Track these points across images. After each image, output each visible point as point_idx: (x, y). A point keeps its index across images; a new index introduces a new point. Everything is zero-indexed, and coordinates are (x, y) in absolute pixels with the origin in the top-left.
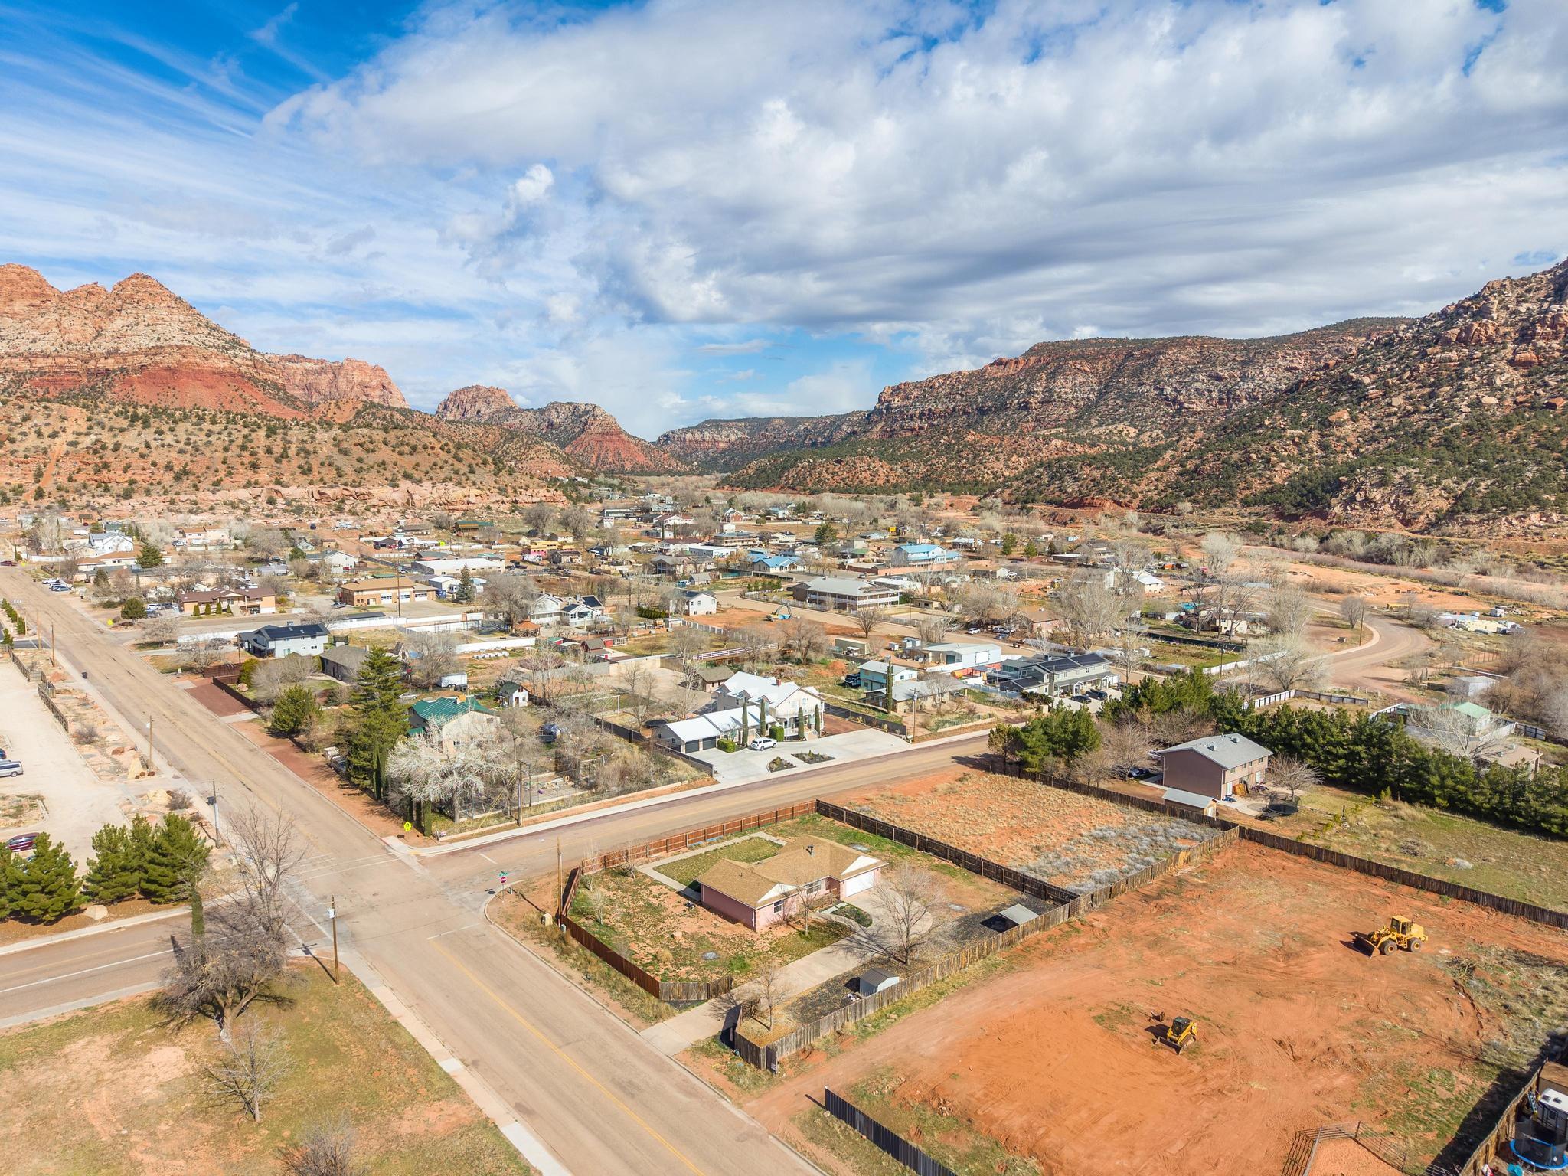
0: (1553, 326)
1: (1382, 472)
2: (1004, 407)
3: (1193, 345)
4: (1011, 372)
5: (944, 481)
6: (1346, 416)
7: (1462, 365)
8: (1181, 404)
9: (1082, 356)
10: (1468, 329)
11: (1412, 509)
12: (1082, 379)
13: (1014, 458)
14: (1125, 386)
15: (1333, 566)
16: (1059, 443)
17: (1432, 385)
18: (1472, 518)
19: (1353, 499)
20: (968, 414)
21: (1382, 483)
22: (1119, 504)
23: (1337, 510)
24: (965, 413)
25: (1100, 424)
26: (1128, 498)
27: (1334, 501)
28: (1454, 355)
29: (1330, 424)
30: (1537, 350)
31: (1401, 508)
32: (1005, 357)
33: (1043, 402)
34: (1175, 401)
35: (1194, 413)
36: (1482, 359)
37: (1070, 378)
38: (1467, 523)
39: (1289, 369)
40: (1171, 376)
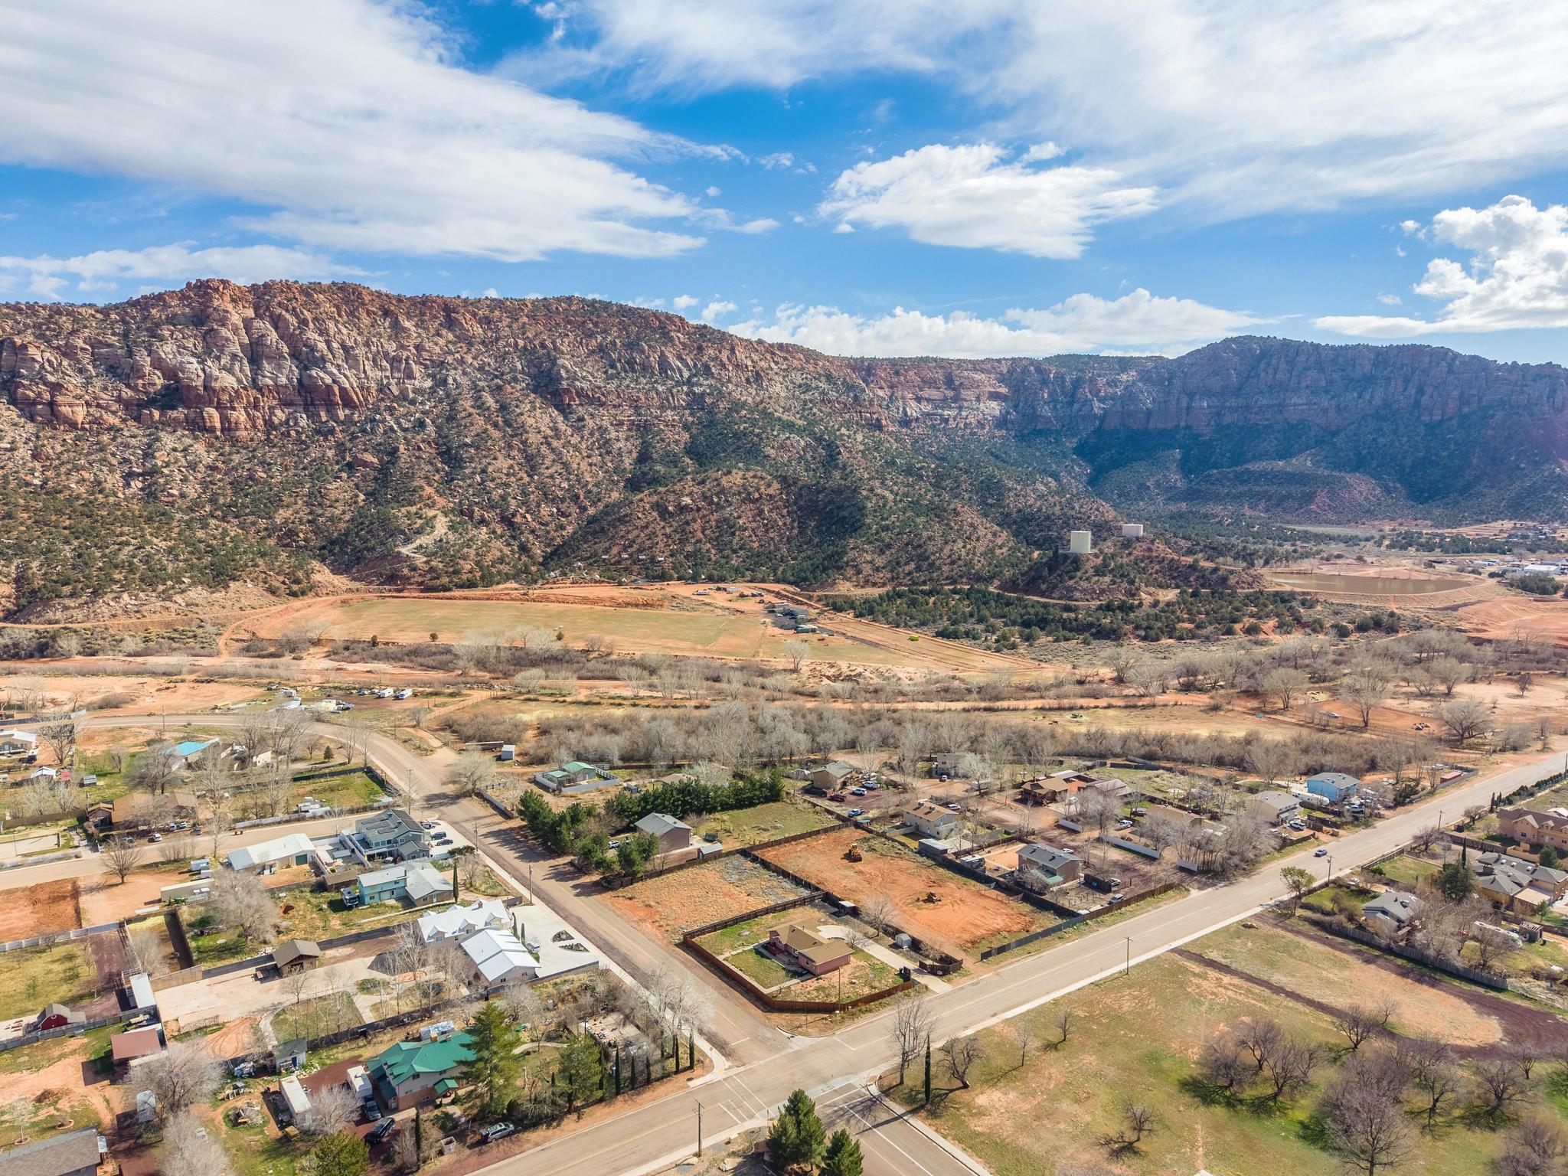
18: (68, 603)
38: (66, 608)
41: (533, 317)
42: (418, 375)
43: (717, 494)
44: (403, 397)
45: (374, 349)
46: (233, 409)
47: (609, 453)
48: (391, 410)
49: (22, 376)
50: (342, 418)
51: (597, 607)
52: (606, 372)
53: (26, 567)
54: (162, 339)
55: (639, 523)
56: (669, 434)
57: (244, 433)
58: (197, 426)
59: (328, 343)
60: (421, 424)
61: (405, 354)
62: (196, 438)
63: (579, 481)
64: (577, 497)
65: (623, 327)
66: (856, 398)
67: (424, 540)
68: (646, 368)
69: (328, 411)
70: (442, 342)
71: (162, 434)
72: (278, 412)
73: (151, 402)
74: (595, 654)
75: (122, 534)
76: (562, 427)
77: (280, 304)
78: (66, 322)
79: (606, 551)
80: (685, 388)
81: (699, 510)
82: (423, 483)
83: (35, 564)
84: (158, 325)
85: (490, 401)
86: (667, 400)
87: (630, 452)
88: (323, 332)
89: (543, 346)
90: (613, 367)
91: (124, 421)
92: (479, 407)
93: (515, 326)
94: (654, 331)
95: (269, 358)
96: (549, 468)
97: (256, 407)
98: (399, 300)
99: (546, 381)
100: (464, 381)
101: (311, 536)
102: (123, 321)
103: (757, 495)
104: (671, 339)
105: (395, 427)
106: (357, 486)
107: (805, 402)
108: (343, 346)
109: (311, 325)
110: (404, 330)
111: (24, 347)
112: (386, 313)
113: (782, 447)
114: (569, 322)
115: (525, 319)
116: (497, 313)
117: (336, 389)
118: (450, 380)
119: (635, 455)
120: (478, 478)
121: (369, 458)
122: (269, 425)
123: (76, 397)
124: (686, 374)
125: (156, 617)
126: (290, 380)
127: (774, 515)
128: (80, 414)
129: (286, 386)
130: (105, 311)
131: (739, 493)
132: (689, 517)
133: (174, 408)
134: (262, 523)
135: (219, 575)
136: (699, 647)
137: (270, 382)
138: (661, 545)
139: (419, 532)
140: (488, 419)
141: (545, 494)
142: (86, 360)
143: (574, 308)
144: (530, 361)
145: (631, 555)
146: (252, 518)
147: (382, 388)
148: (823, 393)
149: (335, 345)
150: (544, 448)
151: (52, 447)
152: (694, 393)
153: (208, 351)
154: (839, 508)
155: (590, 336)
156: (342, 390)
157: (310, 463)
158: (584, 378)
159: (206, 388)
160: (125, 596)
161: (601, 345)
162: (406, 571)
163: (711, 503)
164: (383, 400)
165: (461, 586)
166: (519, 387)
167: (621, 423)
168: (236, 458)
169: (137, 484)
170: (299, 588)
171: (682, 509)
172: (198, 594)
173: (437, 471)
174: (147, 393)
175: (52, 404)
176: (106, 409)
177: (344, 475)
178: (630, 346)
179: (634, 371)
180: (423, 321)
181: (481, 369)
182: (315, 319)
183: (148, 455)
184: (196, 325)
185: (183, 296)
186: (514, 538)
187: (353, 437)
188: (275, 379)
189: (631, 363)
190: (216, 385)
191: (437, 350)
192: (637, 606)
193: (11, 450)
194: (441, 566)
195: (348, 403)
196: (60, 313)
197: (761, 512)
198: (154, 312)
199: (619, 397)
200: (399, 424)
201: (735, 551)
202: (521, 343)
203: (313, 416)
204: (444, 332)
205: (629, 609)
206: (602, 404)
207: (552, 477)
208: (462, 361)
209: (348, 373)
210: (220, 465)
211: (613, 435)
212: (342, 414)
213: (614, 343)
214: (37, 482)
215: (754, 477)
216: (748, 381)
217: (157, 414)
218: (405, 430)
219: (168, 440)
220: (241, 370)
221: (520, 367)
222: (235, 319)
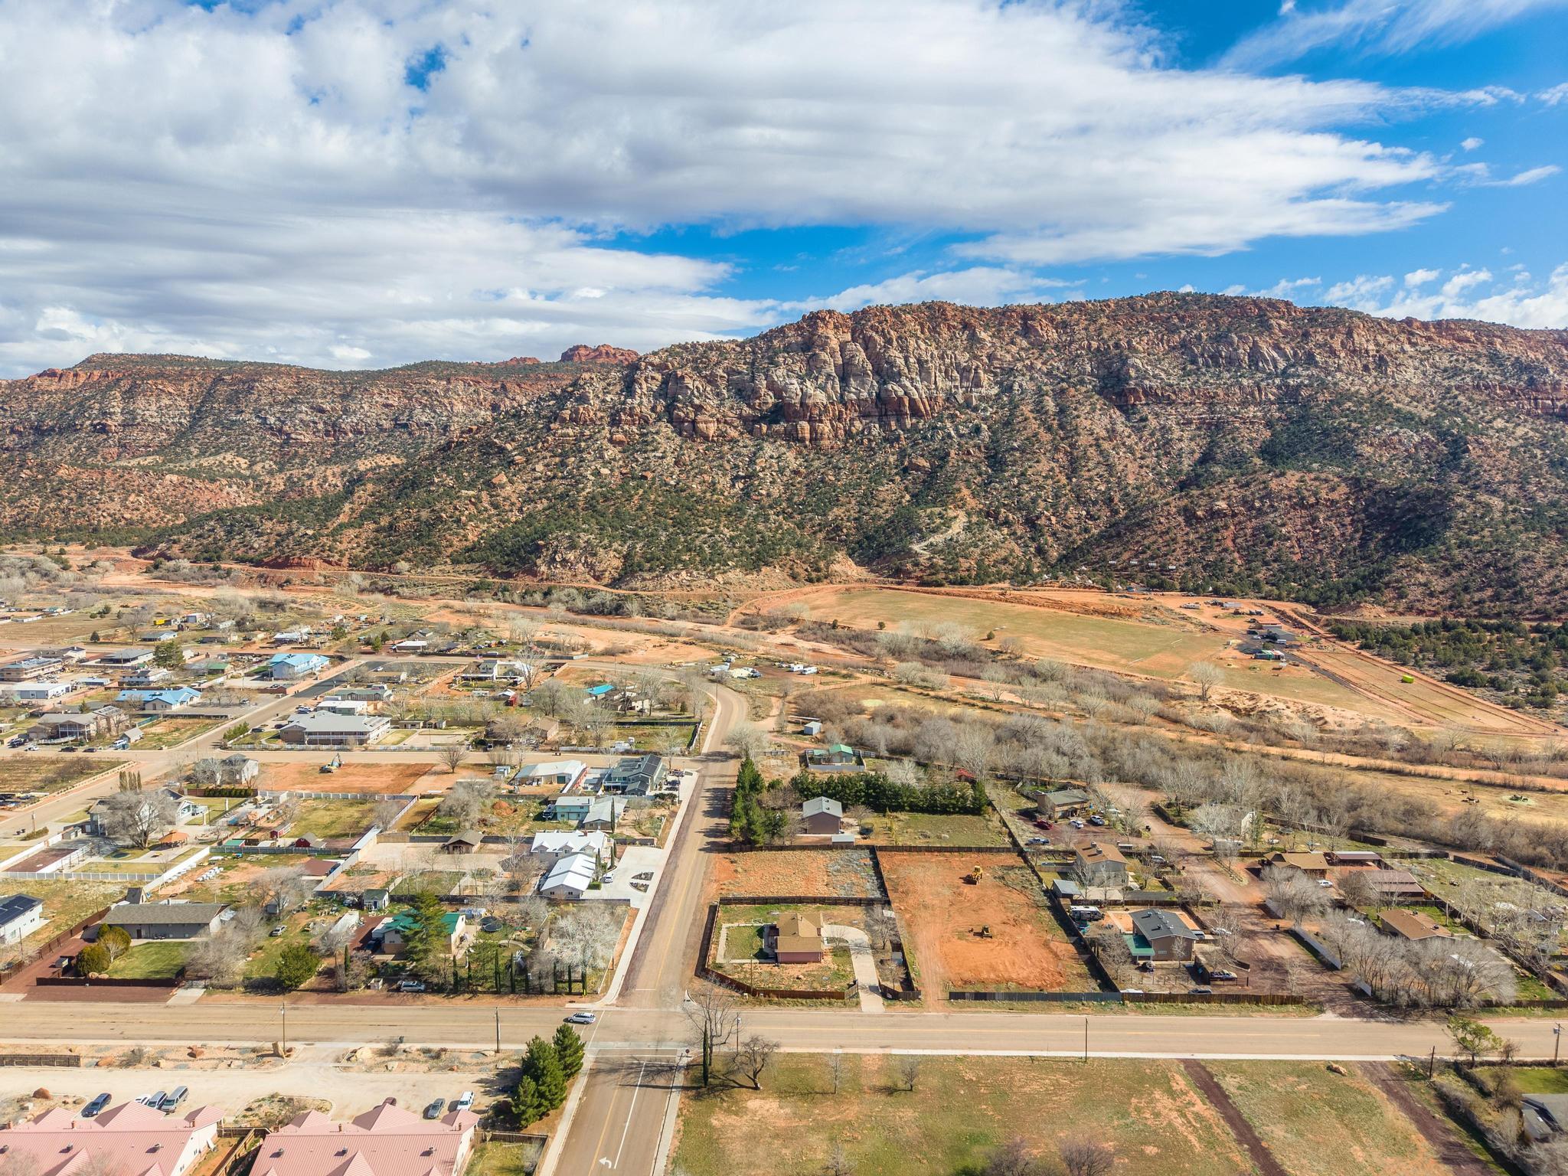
0: (631, 415)
1: (569, 537)
2: (72, 428)
3: (288, 375)
4: (70, 386)
5: (48, 527)
6: (505, 479)
7: (577, 440)
8: (288, 435)
9: (161, 375)
10: (576, 411)
11: (599, 568)
12: (168, 402)
13: (132, 498)
14: (221, 412)
15: (584, 624)
16: (175, 478)
17: (560, 455)
18: (647, 575)
19: (553, 560)
20: (20, 434)
21: (572, 547)
22: (330, 563)
23: (543, 568)
24: (13, 431)
25: (203, 453)
26: (337, 557)
27: (539, 562)
28: (570, 431)
29: (495, 486)
30: (625, 432)
31: (591, 567)
32: (59, 368)
33: (125, 425)
34: (280, 431)
35: (302, 445)
36: (591, 437)
37: (153, 399)
38: (644, 579)
39: (386, 406)
40: (271, 405)
41: (1114, 318)
42: (985, 383)
43: (1261, 499)
44: (968, 404)
45: (947, 361)
46: (821, 421)
47: (1167, 454)
48: (953, 417)
49: (679, 401)
50: (909, 426)
51: (1062, 612)
52: (1184, 369)
53: (633, 547)
54: (777, 365)
55: (1159, 528)
56: (1245, 432)
57: (827, 442)
58: (792, 437)
59: (906, 359)
60: (977, 430)
61: (975, 363)
62: (790, 448)
63: (1119, 483)
64: (1111, 500)
65: (1214, 319)
66: (1531, 382)
67: (937, 539)
68: (1232, 361)
69: (898, 421)
70: (1014, 349)
71: (765, 444)
72: (857, 424)
73: (762, 419)
74: (1005, 656)
75: (704, 525)
76: (1120, 428)
77: (872, 327)
78: (714, 356)
79: (1116, 557)
80: (1277, 381)
81: (1234, 515)
82: (962, 486)
83: (639, 546)
84: (776, 354)
85: (1050, 405)
86: (1252, 394)
87: (1193, 452)
88: (903, 349)
89: (1117, 346)
90: (1194, 362)
91: (742, 434)
92: (1038, 411)
93: (1092, 328)
94: (1250, 320)
95: (856, 376)
96: (1093, 468)
97: (839, 419)
98: (981, 312)
99: (1113, 381)
100: (1030, 386)
101: (853, 531)
102: (754, 352)
103: (1312, 500)
104: (1270, 328)
105: (953, 433)
106: (906, 489)
107: (1448, 389)
108: (919, 361)
109: (895, 343)
110: (980, 341)
111: (683, 377)
112: (966, 326)
113: (1384, 444)
114: (1153, 319)
115: (1105, 320)
116: (1076, 316)
117: (906, 400)
118: (1016, 387)
119: (1197, 456)
120: (1016, 481)
121: (923, 463)
122: (849, 434)
123: (712, 416)
124: (1282, 365)
125: (700, 591)
126: (870, 394)
127: (1331, 524)
128: (712, 429)
129: (866, 400)
130: (742, 345)
131: (1290, 498)
132: (1220, 524)
133: (777, 422)
134: (818, 519)
135: (757, 561)
136: (1123, 661)
137: (854, 397)
138: (1179, 552)
139: (934, 531)
140: (1043, 422)
141: (1078, 497)
142: (722, 384)
143: (1161, 304)
144: (1101, 362)
145: (1141, 562)
146: (811, 515)
147: (950, 397)
148: (1480, 377)
149: (912, 360)
150: (1092, 451)
151: (689, 456)
152: (1287, 386)
153: (809, 374)
154: (1419, 517)
155: (1173, 332)
156: (912, 401)
157: (874, 468)
158: (1154, 376)
159: (802, 404)
160: (684, 573)
161: (1184, 340)
162: (909, 566)
163: (1253, 507)
164: (948, 408)
165: (953, 583)
166: (1084, 389)
167: (1189, 422)
168: (816, 463)
169: (740, 485)
170: (817, 575)
171: (1214, 514)
172: (736, 575)
173: (980, 474)
174: (761, 411)
175: (694, 422)
176: (730, 424)
177: (898, 478)
178: (1218, 339)
179: (1217, 365)
180: (999, 331)
181: (1049, 374)
182: (900, 338)
183: (752, 462)
184: (803, 351)
185: (798, 327)
186: (1033, 539)
187: (915, 444)
188: (857, 394)
189: (1215, 357)
190: (810, 402)
191: (1009, 357)
192: (1104, 614)
193: (662, 458)
194: (941, 562)
195: (915, 412)
196: (711, 349)
197: (1314, 520)
198: (775, 342)
199: (1193, 393)
200: (957, 430)
201: (1266, 563)
202: (1095, 344)
203: (884, 425)
204: (1018, 340)
205: (1095, 617)
206: (1171, 403)
207: (1090, 479)
208: (1031, 368)
209: (919, 385)
210: (802, 470)
211: (1177, 434)
212: (908, 422)
213: (1199, 338)
214: (673, 483)
215: (1316, 479)
216: (1366, 368)
217: (765, 428)
218: (961, 436)
219: (769, 449)
220: (833, 388)
221: (1089, 369)
222: (834, 344)
